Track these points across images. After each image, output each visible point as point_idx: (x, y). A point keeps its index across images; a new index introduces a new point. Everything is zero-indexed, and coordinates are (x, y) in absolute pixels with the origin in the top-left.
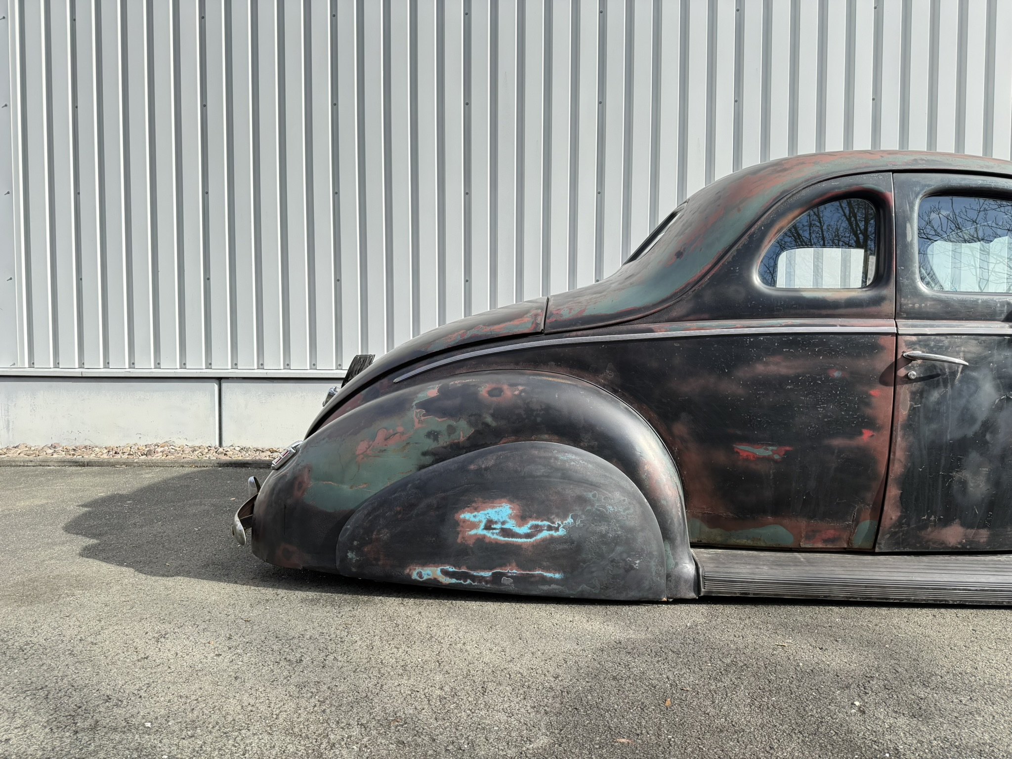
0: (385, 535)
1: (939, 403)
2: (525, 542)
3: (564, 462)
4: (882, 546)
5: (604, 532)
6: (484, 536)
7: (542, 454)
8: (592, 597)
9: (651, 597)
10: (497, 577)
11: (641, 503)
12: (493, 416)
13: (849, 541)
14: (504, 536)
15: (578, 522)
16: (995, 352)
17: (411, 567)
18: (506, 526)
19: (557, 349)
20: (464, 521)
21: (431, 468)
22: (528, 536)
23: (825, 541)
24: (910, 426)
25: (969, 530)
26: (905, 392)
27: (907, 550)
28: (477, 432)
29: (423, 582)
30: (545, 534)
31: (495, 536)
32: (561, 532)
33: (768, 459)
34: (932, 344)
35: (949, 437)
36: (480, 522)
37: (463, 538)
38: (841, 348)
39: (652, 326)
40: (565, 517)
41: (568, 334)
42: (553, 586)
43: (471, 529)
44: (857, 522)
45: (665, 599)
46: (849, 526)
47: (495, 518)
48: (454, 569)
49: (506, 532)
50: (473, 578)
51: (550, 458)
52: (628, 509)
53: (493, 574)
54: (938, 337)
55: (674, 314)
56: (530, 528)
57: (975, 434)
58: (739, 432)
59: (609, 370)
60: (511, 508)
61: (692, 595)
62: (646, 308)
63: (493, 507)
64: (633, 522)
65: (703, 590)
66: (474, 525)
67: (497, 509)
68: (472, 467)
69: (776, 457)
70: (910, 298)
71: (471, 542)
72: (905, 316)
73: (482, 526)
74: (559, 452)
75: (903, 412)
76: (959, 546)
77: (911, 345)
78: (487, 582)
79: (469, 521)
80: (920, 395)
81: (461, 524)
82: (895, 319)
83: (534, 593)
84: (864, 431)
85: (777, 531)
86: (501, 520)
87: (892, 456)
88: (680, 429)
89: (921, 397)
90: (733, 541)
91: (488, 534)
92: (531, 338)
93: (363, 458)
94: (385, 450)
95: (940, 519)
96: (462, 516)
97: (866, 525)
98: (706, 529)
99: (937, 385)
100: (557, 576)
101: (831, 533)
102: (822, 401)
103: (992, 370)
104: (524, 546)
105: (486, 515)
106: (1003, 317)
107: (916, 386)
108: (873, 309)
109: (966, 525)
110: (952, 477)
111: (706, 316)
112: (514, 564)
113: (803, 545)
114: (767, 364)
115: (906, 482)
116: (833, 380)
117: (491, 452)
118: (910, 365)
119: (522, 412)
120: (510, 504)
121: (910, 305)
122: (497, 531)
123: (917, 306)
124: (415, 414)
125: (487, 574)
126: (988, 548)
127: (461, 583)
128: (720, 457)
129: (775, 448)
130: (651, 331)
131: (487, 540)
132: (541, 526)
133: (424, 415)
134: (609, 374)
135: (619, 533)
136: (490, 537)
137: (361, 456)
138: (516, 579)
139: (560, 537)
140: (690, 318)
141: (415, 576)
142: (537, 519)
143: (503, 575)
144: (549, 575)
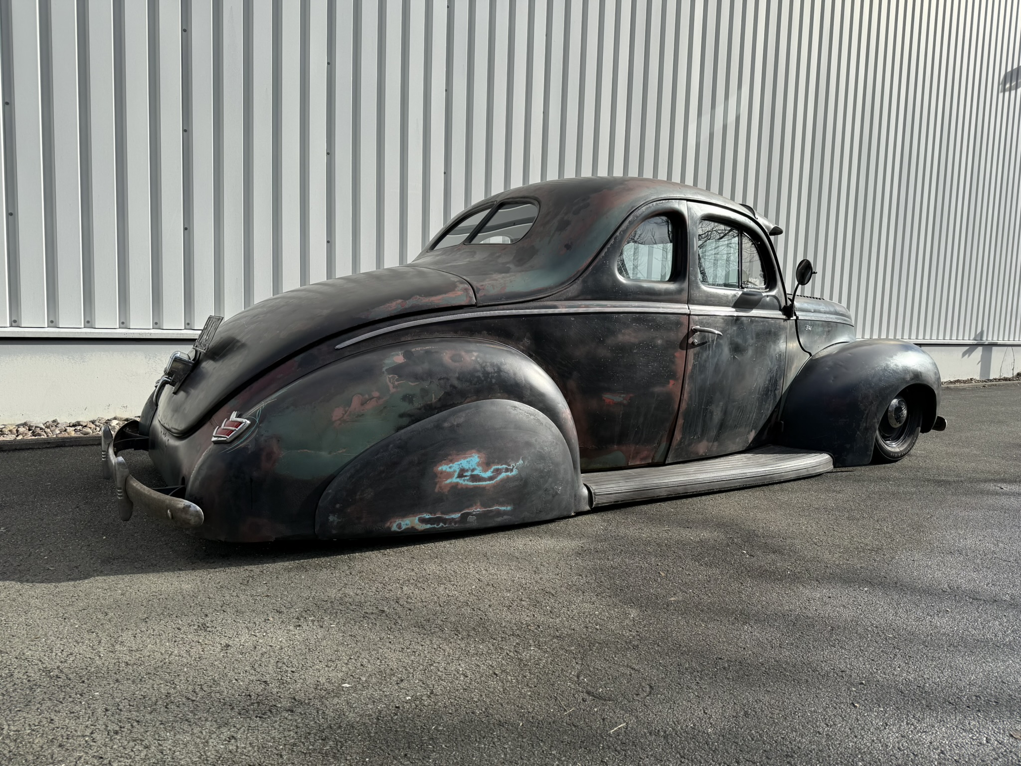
0: (369, 494)
1: (706, 360)
2: (488, 484)
3: (514, 415)
4: (669, 459)
5: (542, 468)
6: (457, 484)
7: (499, 409)
8: (530, 521)
9: (565, 514)
10: (464, 517)
12: (458, 379)
13: (653, 458)
14: (473, 481)
15: (526, 463)
16: (730, 327)
17: (392, 520)
18: (475, 473)
19: (487, 321)
20: (442, 472)
21: (409, 428)
22: (491, 478)
24: (692, 376)
25: (709, 444)
26: (691, 353)
27: (680, 460)
28: (447, 394)
29: (401, 532)
30: (503, 475)
31: (466, 482)
32: (515, 472)
33: (620, 404)
34: (705, 321)
35: (708, 383)
36: (455, 471)
37: (440, 487)
38: (662, 323)
39: (554, 303)
40: (517, 460)
42: (505, 517)
43: (447, 479)
44: (659, 444)
45: (573, 514)
46: (655, 447)
47: (466, 466)
48: (430, 516)
49: (475, 478)
50: (445, 521)
51: (504, 412)
53: (462, 514)
54: (706, 317)
55: (568, 294)
56: (493, 472)
57: (719, 381)
58: (605, 385)
59: (527, 338)
60: (478, 457)
62: (550, 289)
63: (465, 458)
64: (558, 457)
65: (593, 503)
66: (450, 475)
67: (468, 460)
68: (446, 425)
69: (625, 402)
70: (695, 290)
71: (446, 491)
72: (692, 302)
73: (456, 475)
74: (511, 407)
75: (689, 367)
76: (704, 455)
77: (695, 322)
78: (456, 523)
79: (445, 472)
80: (698, 355)
81: (439, 475)
82: (688, 304)
83: (490, 525)
84: (670, 381)
85: (618, 455)
86: (471, 468)
87: (682, 398)
88: (572, 384)
89: (698, 357)
90: (592, 466)
91: (460, 481)
93: (340, 424)
94: (363, 415)
95: (698, 437)
96: (440, 468)
97: (664, 445)
99: (705, 349)
100: (509, 508)
101: (645, 453)
102: (651, 361)
103: (728, 339)
104: (487, 488)
105: (459, 465)
107: (696, 350)
108: (677, 297)
109: (709, 440)
110: (707, 409)
111: (589, 297)
112: (479, 504)
113: (630, 464)
114: (624, 334)
115: (686, 415)
116: (658, 346)
117: (461, 411)
118: (694, 335)
119: (481, 375)
120: (479, 454)
121: (695, 295)
123: (698, 296)
124: (388, 379)
125: (456, 516)
127: (434, 527)
128: (594, 404)
129: (624, 395)
130: (555, 307)
131: (459, 487)
132: (500, 469)
133: (397, 380)
134: (527, 341)
135: (551, 468)
136: (462, 484)
137: (339, 422)
138: (479, 516)
139: (514, 476)
140: (580, 298)
141: (394, 528)
142: (498, 463)
143: (468, 514)
144: (503, 508)
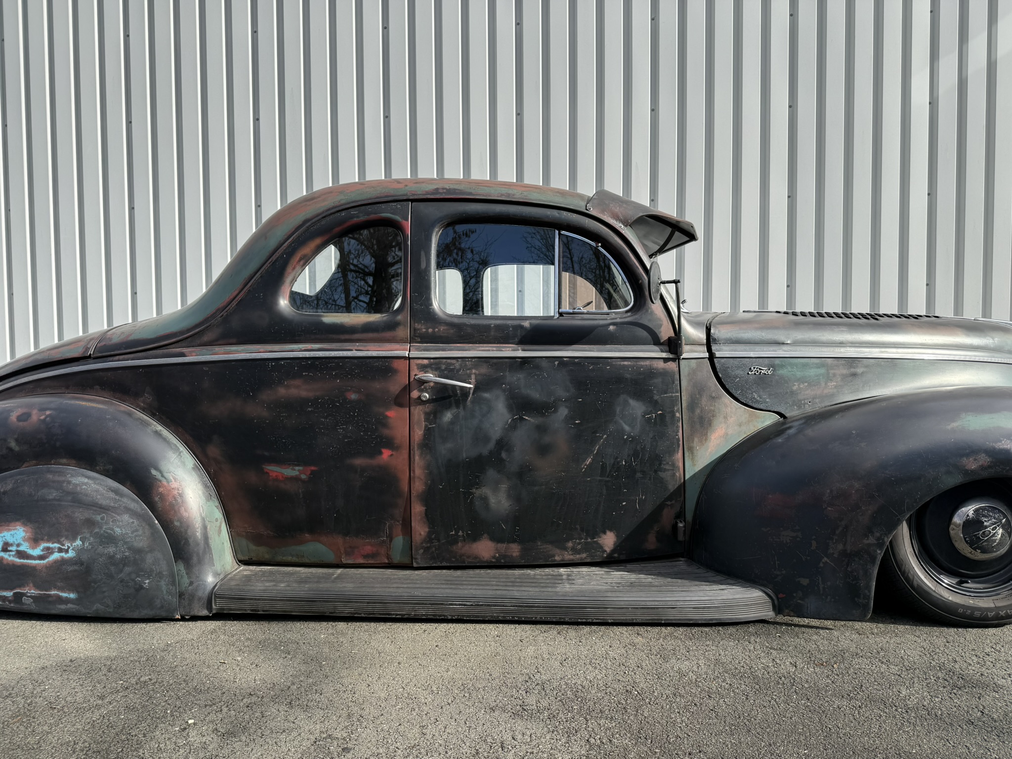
1: (452, 422)
2: (38, 564)
3: (76, 485)
4: (419, 561)
5: (112, 554)
6: (2, 558)
7: (57, 478)
8: (107, 615)
9: (164, 614)
10: (18, 597)
11: (152, 526)
12: (17, 440)
13: (388, 557)
14: (20, 558)
15: (87, 544)
16: (507, 373)
18: (21, 548)
19: (101, 373)
22: (41, 558)
23: (366, 556)
24: (427, 444)
25: (499, 545)
26: (418, 412)
27: (444, 564)
28: (3, 457)
30: (56, 556)
31: (12, 558)
32: (71, 554)
33: (296, 479)
34: (443, 367)
35: (464, 456)
38: (356, 371)
39: (185, 350)
40: (74, 539)
41: (111, 359)
42: (70, 606)
44: (391, 538)
45: (178, 617)
46: (383, 541)
47: (10, 540)
49: (21, 554)
51: (64, 481)
52: (137, 531)
53: (14, 594)
54: (449, 361)
55: (206, 338)
56: (42, 550)
57: (491, 452)
58: (266, 454)
59: (147, 394)
60: (24, 531)
61: (205, 613)
62: (181, 333)
63: (9, 530)
64: (141, 541)
65: (214, 607)
67: (12, 532)
69: (303, 477)
70: (424, 323)
72: (419, 340)
74: (72, 476)
75: (419, 433)
76: (494, 560)
77: (424, 368)
78: (10, 602)
80: (433, 416)
82: (410, 344)
83: (53, 612)
84: (384, 450)
85: (316, 547)
86: (16, 543)
87: (412, 474)
88: (214, 451)
89: (435, 417)
90: (279, 558)
91: (5, 556)
92: (81, 362)
95: (468, 534)
97: (399, 540)
98: (252, 547)
99: (448, 407)
100: (72, 596)
101: (368, 549)
102: (341, 423)
103: (504, 391)
104: (38, 568)
105: (2, 537)
106: (516, 340)
107: (428, 408)
108: (388, 334)
109: (496, 539)
110: (472, 494)
111: (234, 341)
112: (31, 585)
113: (344, 561)
114: (288, 387)
115: (428, 498)
116: (351, 402)
117: (11, 476)
118: (423, 387)
119: (44, 437)
120: (24, 528)
121: (424, 330)
122: (13, 553)
123: (430, 330)
125: (9, 594)
126: (523, 562)
128: (252, 478)
129: (301, 468)
130: (183, 355)
131: (5, 562)
132: (52, 548)
134: (148, 397)
135: (127, 554)
136: (7, 559)
138: (35, 598)
139: (71, 559)
140: (219, 342)
142: (48, 541)
143: (23, 595)
144: (64, 595)
